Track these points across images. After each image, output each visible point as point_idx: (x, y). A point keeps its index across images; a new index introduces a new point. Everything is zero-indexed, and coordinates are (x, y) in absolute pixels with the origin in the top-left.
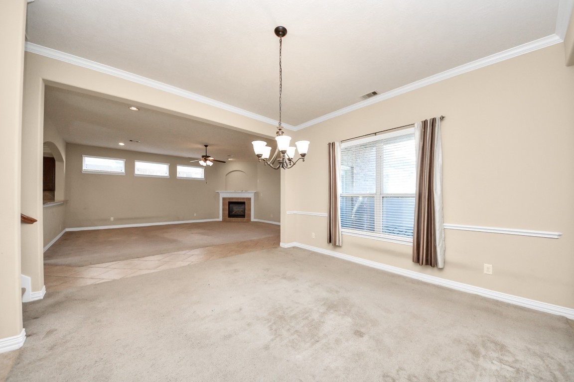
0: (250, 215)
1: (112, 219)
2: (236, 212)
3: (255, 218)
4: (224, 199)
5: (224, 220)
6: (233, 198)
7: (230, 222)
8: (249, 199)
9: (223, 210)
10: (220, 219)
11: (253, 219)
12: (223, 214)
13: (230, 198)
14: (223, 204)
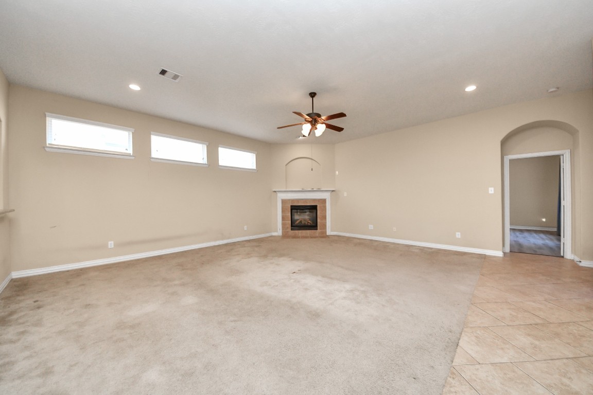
0: (324, 226)
1: (111, 244)
2: (301, 222)
3: (332, 231)
4: (284, 202)
5: (285, 236)
6: (298, 200)
7: (295, 237)
8: (324, 201)
9: (283, 218)
10: (279, 233)
11: (329, 232)
12: (283, 225)
13: (293, 200)
14: (283, 211)
